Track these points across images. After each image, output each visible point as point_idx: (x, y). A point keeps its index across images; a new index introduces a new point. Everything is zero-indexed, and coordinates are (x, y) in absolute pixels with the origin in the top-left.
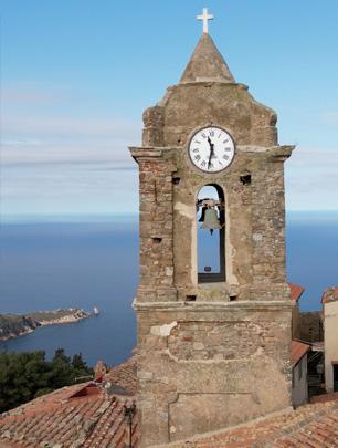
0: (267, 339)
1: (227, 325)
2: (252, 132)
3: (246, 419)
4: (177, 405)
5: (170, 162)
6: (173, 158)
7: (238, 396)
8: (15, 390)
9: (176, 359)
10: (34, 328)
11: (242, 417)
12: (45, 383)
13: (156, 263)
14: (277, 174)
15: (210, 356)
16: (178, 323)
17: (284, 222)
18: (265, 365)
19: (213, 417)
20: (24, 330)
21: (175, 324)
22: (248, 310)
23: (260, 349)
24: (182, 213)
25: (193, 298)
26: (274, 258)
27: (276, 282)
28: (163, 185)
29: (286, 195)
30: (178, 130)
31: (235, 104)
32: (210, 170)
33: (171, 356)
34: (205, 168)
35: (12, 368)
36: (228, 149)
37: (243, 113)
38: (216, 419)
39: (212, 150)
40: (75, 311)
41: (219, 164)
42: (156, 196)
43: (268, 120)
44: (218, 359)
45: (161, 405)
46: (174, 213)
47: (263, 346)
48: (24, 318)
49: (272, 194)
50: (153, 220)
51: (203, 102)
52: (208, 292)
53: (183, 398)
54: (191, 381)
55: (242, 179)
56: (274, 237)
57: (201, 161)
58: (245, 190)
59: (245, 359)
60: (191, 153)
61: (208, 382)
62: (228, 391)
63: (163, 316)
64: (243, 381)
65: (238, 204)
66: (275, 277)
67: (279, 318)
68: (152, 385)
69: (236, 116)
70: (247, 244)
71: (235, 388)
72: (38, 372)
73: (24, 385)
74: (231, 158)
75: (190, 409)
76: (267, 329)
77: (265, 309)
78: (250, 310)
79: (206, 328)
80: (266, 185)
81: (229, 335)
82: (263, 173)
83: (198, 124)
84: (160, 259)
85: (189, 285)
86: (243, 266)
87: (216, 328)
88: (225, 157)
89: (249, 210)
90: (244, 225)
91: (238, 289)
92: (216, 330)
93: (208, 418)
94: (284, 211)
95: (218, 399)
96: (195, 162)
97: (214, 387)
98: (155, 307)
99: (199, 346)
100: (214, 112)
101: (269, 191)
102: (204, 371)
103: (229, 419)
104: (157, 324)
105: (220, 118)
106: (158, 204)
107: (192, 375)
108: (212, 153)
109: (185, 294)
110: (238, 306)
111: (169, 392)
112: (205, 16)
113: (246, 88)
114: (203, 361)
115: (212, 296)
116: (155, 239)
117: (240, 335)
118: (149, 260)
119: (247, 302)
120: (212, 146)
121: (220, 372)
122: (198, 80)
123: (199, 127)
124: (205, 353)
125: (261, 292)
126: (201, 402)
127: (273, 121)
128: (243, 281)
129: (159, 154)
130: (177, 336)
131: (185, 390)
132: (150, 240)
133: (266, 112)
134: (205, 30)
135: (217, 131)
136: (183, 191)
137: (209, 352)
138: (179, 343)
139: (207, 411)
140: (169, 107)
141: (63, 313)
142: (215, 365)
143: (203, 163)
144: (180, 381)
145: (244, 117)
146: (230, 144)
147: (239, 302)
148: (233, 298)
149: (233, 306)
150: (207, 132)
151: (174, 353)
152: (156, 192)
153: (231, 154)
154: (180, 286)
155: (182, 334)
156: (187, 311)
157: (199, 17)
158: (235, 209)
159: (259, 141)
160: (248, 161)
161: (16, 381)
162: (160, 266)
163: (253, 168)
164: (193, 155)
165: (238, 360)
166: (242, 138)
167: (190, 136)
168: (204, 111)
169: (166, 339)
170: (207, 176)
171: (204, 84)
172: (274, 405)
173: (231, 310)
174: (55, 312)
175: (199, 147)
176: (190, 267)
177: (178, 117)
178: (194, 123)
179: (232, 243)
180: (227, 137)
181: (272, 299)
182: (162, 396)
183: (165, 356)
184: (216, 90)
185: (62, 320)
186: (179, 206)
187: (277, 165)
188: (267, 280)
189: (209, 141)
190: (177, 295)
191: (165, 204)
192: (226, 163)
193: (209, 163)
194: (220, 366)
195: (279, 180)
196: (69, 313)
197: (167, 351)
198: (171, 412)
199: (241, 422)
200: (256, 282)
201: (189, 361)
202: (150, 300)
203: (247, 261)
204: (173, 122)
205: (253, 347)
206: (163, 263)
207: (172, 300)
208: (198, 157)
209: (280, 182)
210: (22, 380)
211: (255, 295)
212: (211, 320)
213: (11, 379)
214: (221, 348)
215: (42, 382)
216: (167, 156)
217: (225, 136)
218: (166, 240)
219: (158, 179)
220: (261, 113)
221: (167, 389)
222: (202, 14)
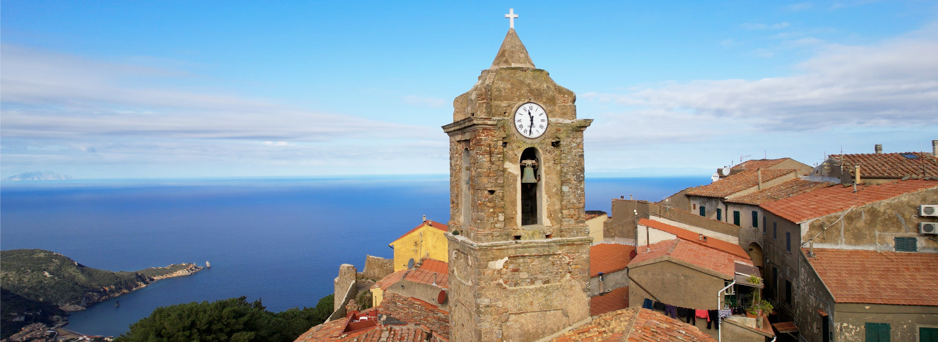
0: (573, 267)
1: (544, 257)
2: (556, 108)
3: (559, 329)
4: (508, 324)
5: (502, 129)
6: (503, 127)
7: (552, 312)
8: (212, 336)
9: (507, 287)
10: (146, 283)
11: (555, 328)
12: (241, 327)
13: (491, 210)
14: (579, 140)
15: (532, 282)
16: (509, 257)
17: (584, 177)
18: (572, 286)
19: (534, 331)
20: (137, 286)
21: (506, 259)
22: (560, 245)
23: (569, 275)
24: (509, 170)
25: (518, 238)
26: (577, 205)
27: (578, 222)
28: (496, 148)
29: (585, 157)
30: (504, 104)
31: (545, 85)
32: (531, 137)
33: (504, 285)
34: (527, 135)
35: (210, 316)
36: (543, 120)
37: (551, 93)
38: (537, 331)
39: (532, 120)
40: (188, 266)
41: (537, 132)
42: (491, 157)
43: (570, 99)
44: (538, 284)
45: (496, 325)
46: (504, 170)
47: (570, 272)
48: (137, 274)
49: (575, 155)
50: (488, 176)
51: (522, 82)
52: (530, 232)
53: (512, 317)
54: (519, 304)
55: (553, 144)
56: (577, 189)
57: (523, 129)
58: (556, 152)
59: (558, 284)
60: (516, 122)
61: (531, 303)
62: (546, 309)
63: (497, 253)
64: (557, 300)
65: (551, 164)
66: (578, 218)
67: (581, 250)
68: (489, 309)
69: (546, 95)
70: (557, 194)
71: (551, 306)
72: (234, 317)
73: (221, 330)
74: (545, 127)
75: (518, 325)
76: (573, 259)
77: (572, 244)
78: (562, 245)
79: (529, 261)
80: (571, 148)
81: (547, 264)
82: (569, 140)
83: (519, 100)
84: (493, 207)
85: (515, 227)
86: (555, 211)
87: (536, 260)
88: (541, 127)
89: (559, 168)
90: (555, 180)
91: (551, 230)
92: (536, 262)
93: (531, 331)
94: (584, 168)
95: (538, 316)
96: (519, 130)
97: (536, 307)
98: (492, 246)
99: (524, 275)
100: (531, 91)
101: (573, 154)
102: (529, 295)
103: (546, 331)
104: (493, 259)
105: (536, 96)
106: (492, 163)
107: (520, 299)
108: (532, 124)
109: (513, 235)
110: (554, 242)
111: (502, 313)
112: (512, 15)
113: (548, 74)
114: (527, 287)
115: (533, 235)
116: (489, 191)
117: (554, 265)
118: (486, 208)
119: (559, 239)
120: (532, 118)
121: (541, 295)
122: (513, 65)
123: (521, 103)
124: (529, 280)
125: (569, 231)
126: (526, 319)
127: (574, 100)
128: (554, 223)
129: (495, 123)
130: (507, 268)
131: (515, 311)
132: (486, 192)
133: (570, 93)
134: (512, 26)
135: (535, 106)
136: (511, 152)
137: (531, 279)
138: (509, 273)
139: (530, 326)
140: (495, 86)
141: (175, 268)
142: (536, 290)
143: (525, 131)
144: (510, 304)
145: (551, 95)
146: (544, 117)
147: (555, 239)
148: (547, 237)
149: (551, 242)
150: (527, 106)
151: (506, 282)
152: (490, 153)
153: (545, 124)
154: (509, 229)
155: (511, 267)
156: (516, 248)
157: (507, 16)
158: (549, 167)
159: (564, 115)
160: (558, 130)
161: (214, 327)
162: (494, 213)
163: (562, 136)
164: (517, 124)
165: (552, 284)
166: (551, 112)
167: (514, 109)
168: (524, 90)
169: (499, 271)
170: (528, 141)
171: (521, 69)
172: (579, 317)
173: (549, 245)
174: (168, 267)
175: (522, 118)
176: (516, 213)
177: (503, 94)
178: (517, 99)
179: (547, 194)
180: (542, 111)
181: (577, 236)
182: (497, 317)
183: (499, 285)
184: (530, 74)
185: (175, 275)
186: (507, 165)
187: (579, 133)
188: (572, 222)
189: (530, 113)
190: (508, 235)
191: (498, 163)
192: (542, 131)
193: (530, 131)
194: (540, 290)
195: (580, 145)
196: (182, 268)
197: (501, 281)
198: (504, 329)
199: (554, 332)
200: (565, 223)
201: (517, 288)
202: (488, 241)
203: (558, 207)
204: (499, 98)
205: (563, 273)
206: (497, 210)
207: (505, 239)
208: (521, 126)
209: (580, 146)
210: (219, 326)
211: (565, 234)
212: (534, 254)
213: (210, 326)
214: (540, 276)
215: (237, 327)
216: (500, 124)
217: (541, 111)
218: (499, 192)
219: (492, 144)
220: (564, 93)
221: (502, 311)
222: (509, 13)
